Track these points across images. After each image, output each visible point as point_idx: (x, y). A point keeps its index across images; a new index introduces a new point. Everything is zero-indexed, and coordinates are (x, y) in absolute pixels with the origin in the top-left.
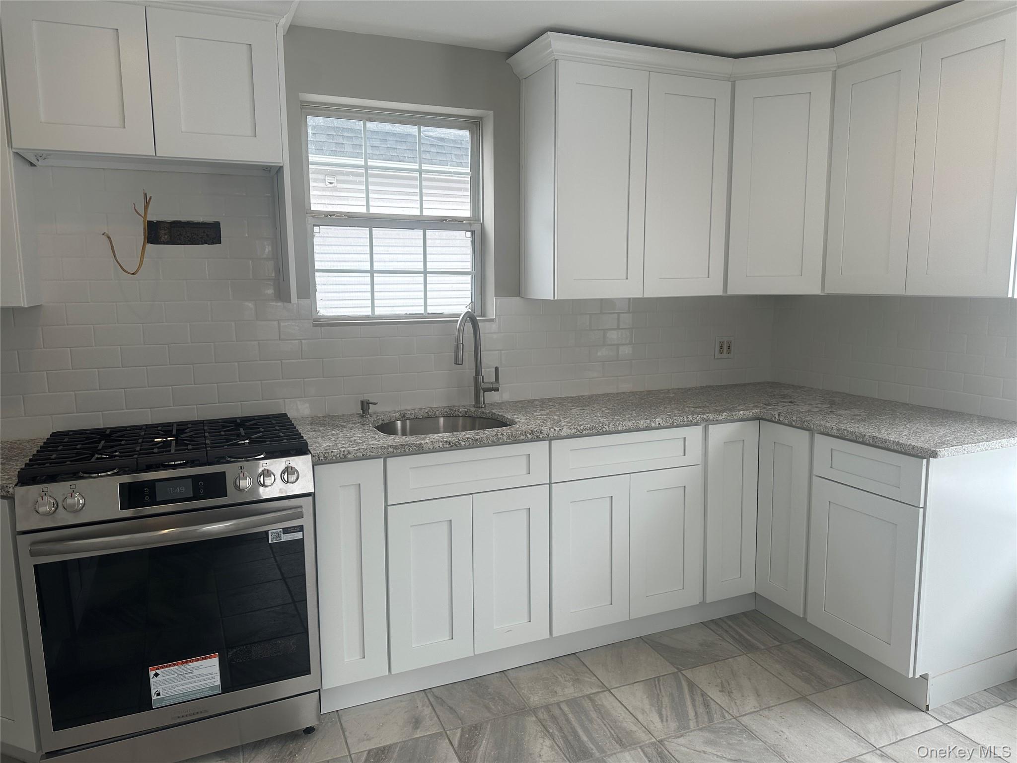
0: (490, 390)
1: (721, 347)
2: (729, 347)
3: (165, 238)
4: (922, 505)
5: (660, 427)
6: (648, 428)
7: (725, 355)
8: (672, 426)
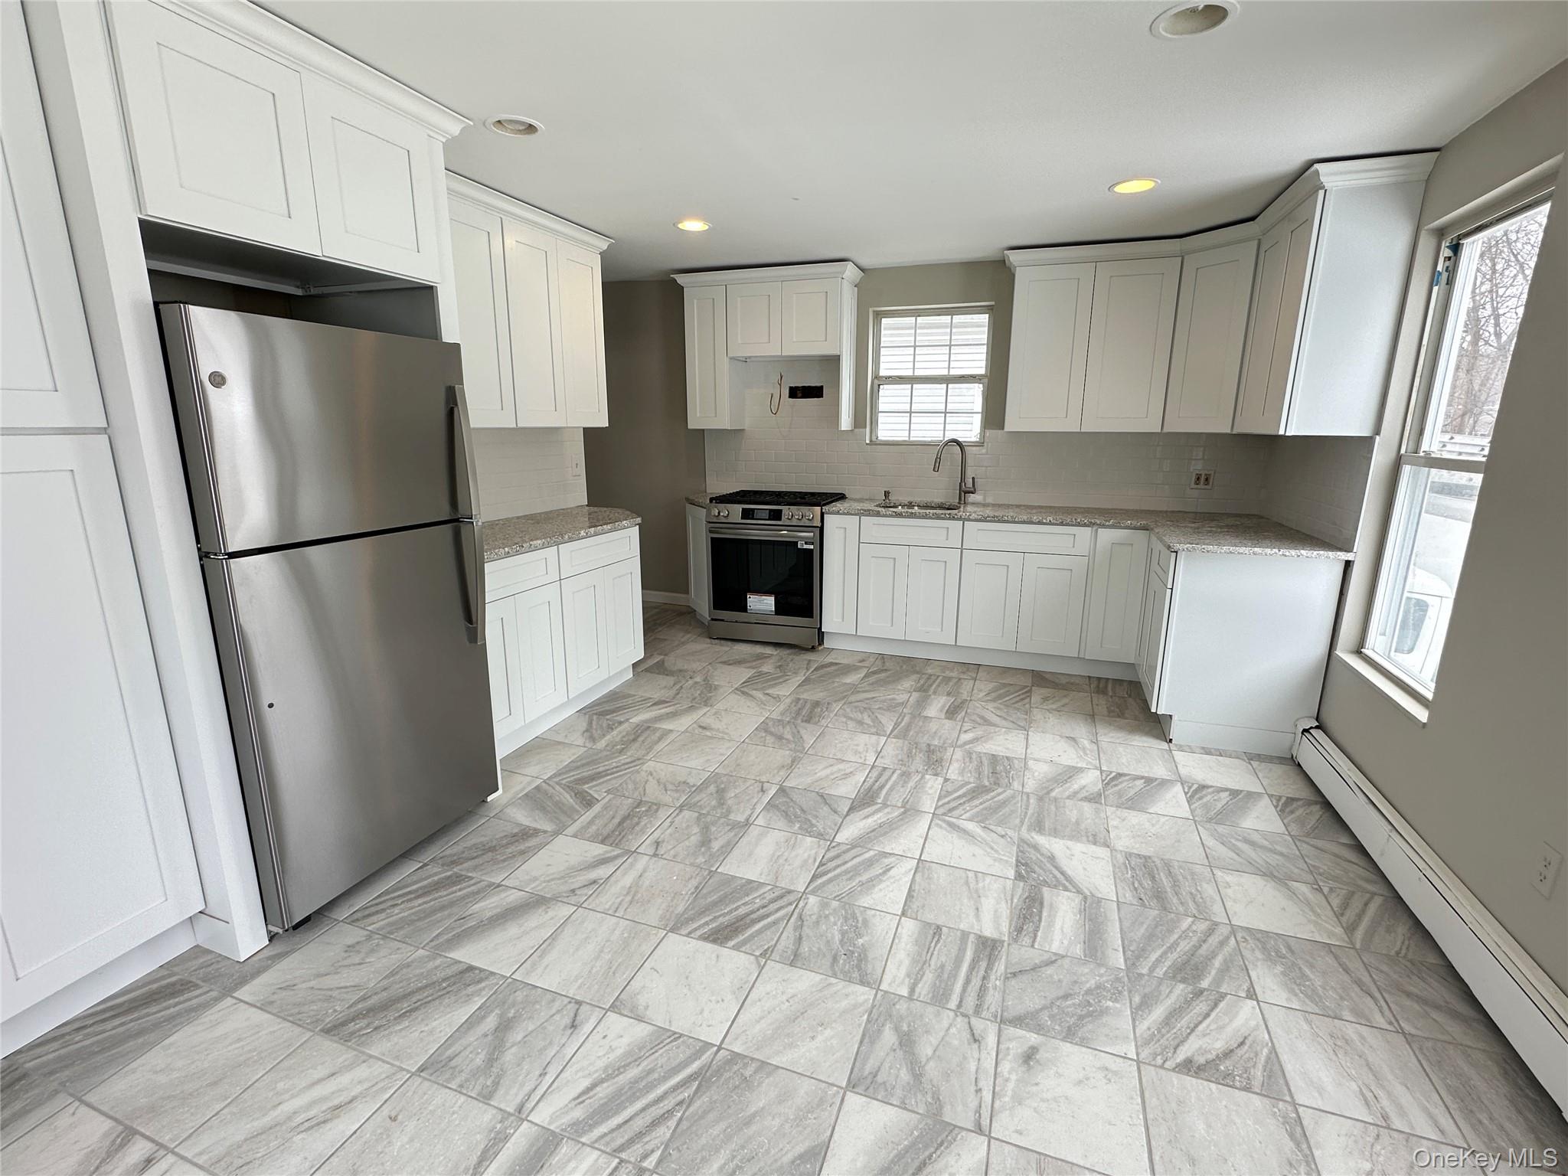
0: (969, 492)
1: (1198, 479)
2: (1207, 479)
3: (800, 395)
4: (1170, 586)
5: (1050, 524)
6: (1040, 523)
7: (1201, 486)
8: (1062, 524)
